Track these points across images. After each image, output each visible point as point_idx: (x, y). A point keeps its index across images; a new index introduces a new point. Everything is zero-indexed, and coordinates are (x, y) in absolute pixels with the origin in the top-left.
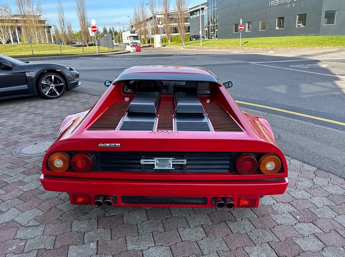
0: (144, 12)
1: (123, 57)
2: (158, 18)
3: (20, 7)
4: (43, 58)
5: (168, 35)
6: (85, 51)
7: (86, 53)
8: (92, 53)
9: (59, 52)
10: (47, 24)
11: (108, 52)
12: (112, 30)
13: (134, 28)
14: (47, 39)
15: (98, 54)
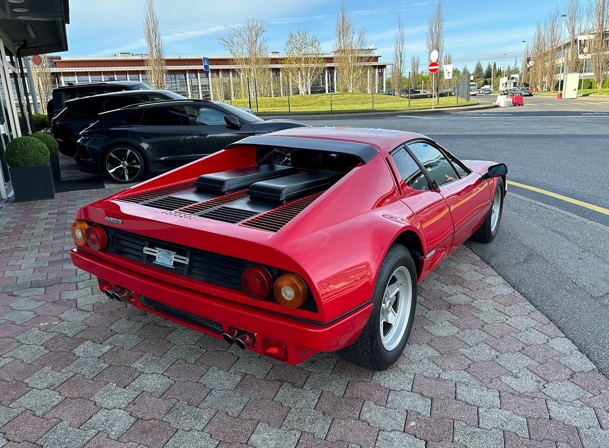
0: (555, 31)
1: (474, 116)
2: (583, 40)
3: (339, 37)
4: (342, 116)
5: (597, 74)
6: (411, 105)
7: (413, 108)
8: (424, 109)
9: (368, 107)
10: (380, 62)
11: (453, 107)
12: (492, 68)
13: (530, 62)
14: (377, 86)
15: (433, 110)
